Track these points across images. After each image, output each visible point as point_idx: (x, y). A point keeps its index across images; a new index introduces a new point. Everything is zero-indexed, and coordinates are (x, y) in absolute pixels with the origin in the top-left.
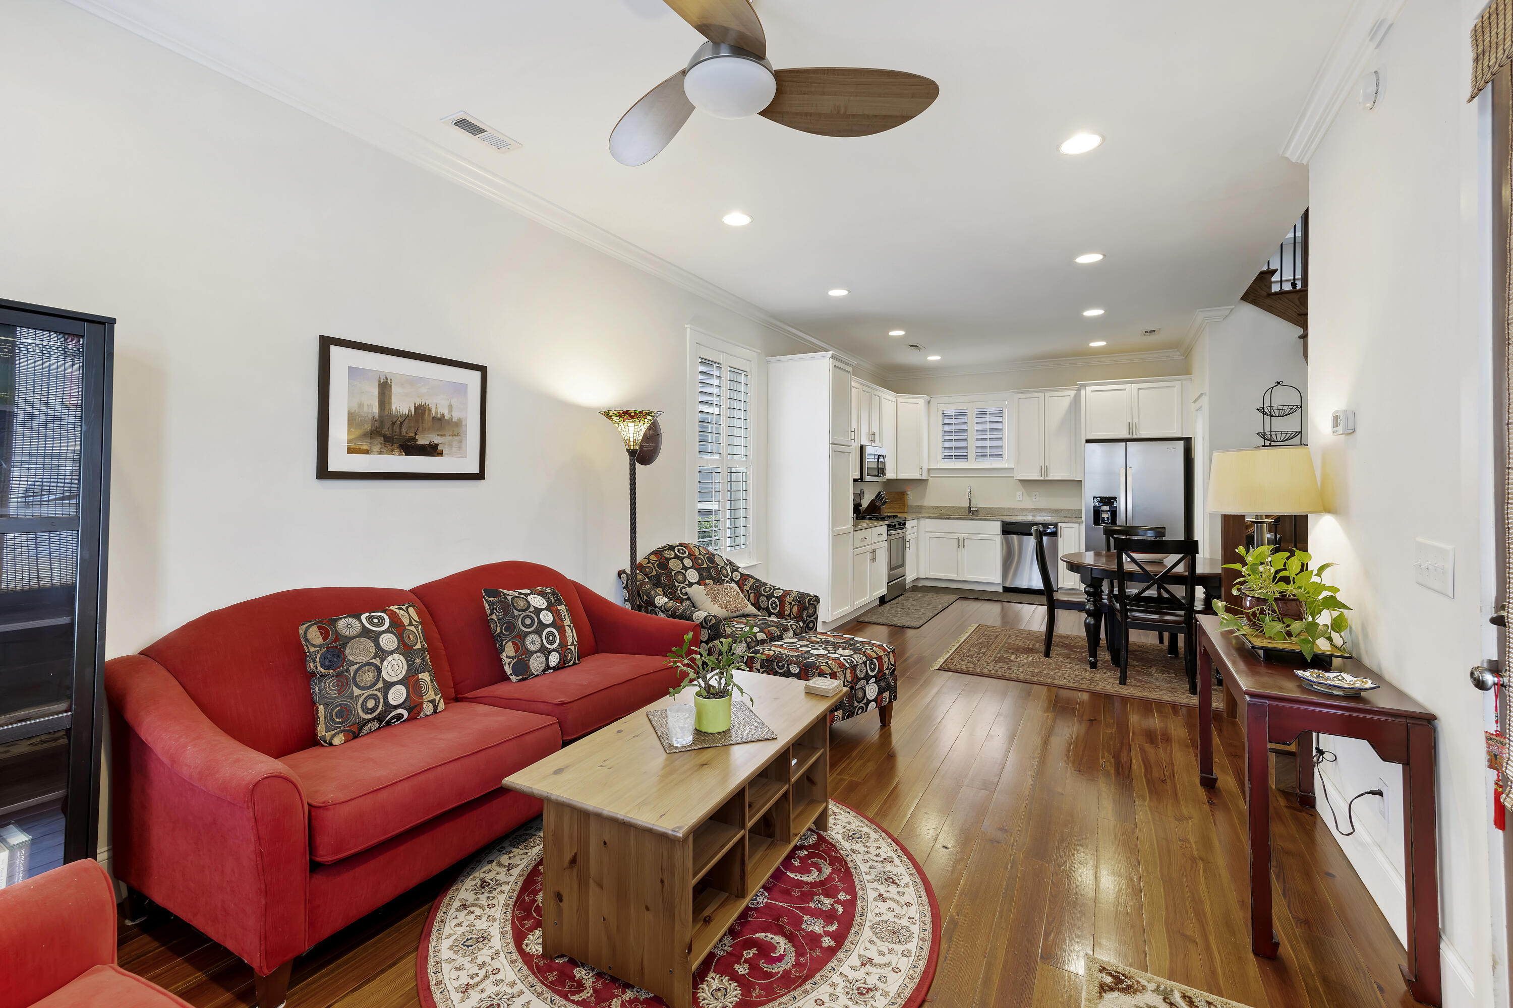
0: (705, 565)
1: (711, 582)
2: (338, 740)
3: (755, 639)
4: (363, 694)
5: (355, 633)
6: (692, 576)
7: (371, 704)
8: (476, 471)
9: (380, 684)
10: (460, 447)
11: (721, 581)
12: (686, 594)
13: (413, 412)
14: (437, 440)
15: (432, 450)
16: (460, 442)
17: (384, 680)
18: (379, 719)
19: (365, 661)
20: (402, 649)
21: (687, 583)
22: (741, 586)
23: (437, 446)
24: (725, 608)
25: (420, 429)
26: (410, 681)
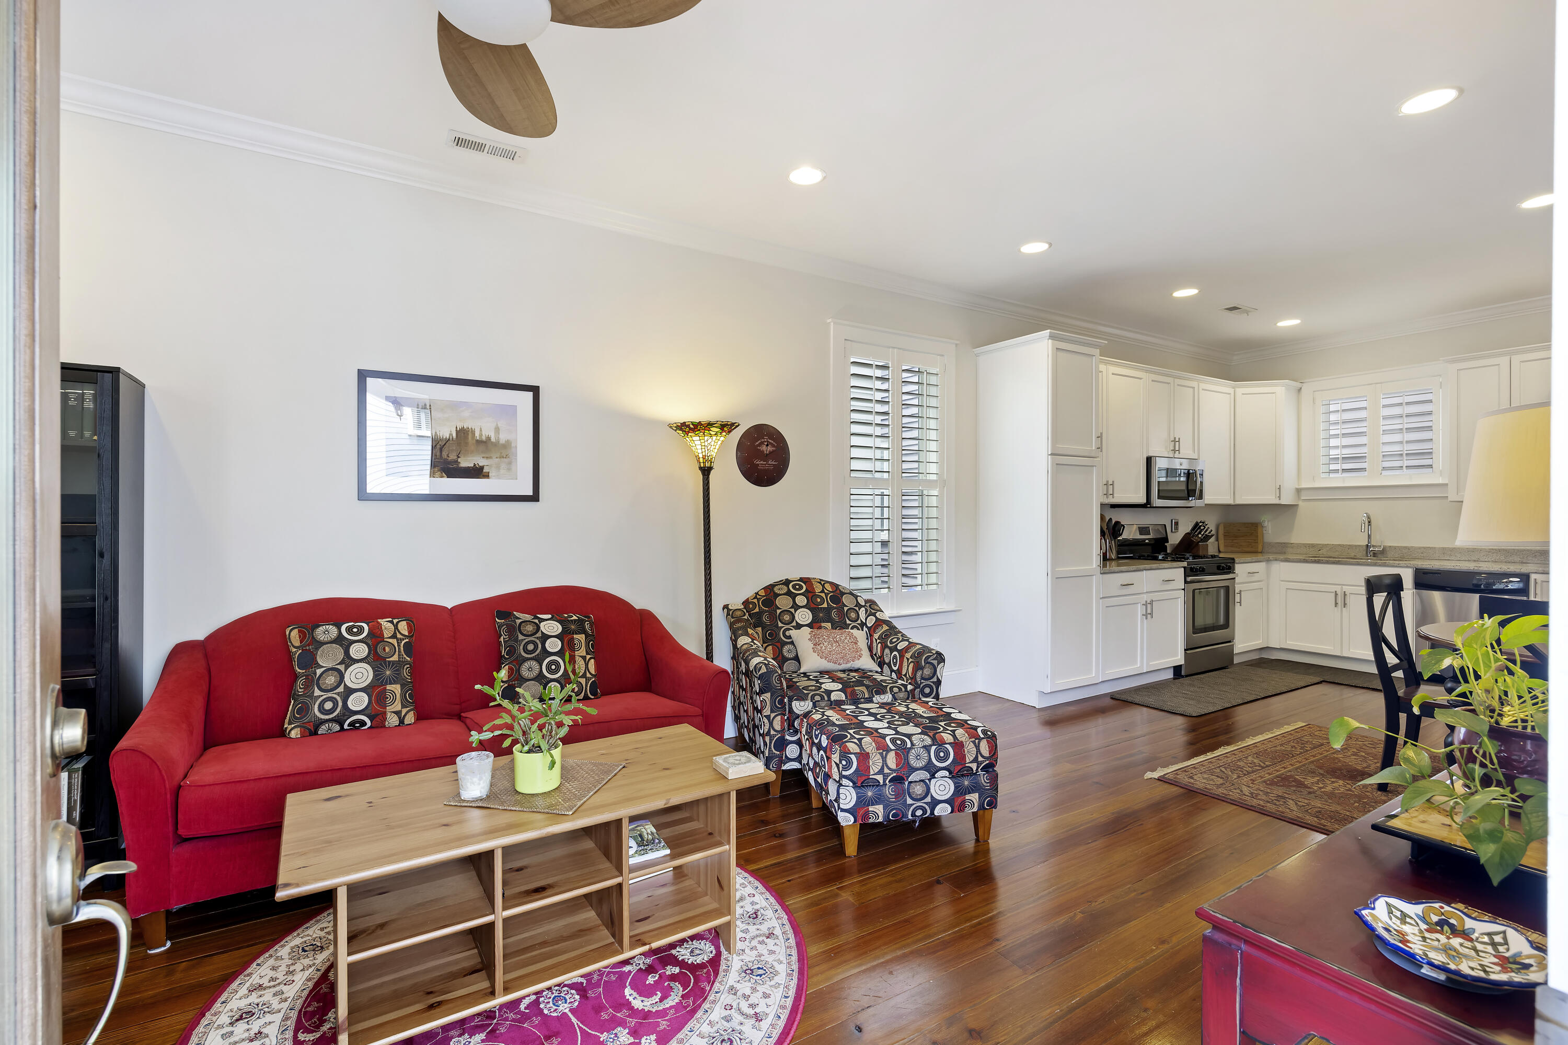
0: (825, 605)
1: (829, 625)
2: (295, 734)
3: (826, 698)
4: (322, 696)
5: (329, 639)
6: (803, 616)
7: (328, 705)
8: (530, 492)
9: (341, 689)
10: (509, 469)
11: (843, 626)
12: (790, 637)
13: (454, 435)
14: (481, 462)
15: (477, 472)
16: (510, 463)
17: (345, 685)
18: (340, 721)
19: (330, 666)
20: (371, 659)
21: (794, 624)
22: (872, 634)
23: (482, 468)
24: (826, 658)
25: (462, 452)
26: (376, 691)
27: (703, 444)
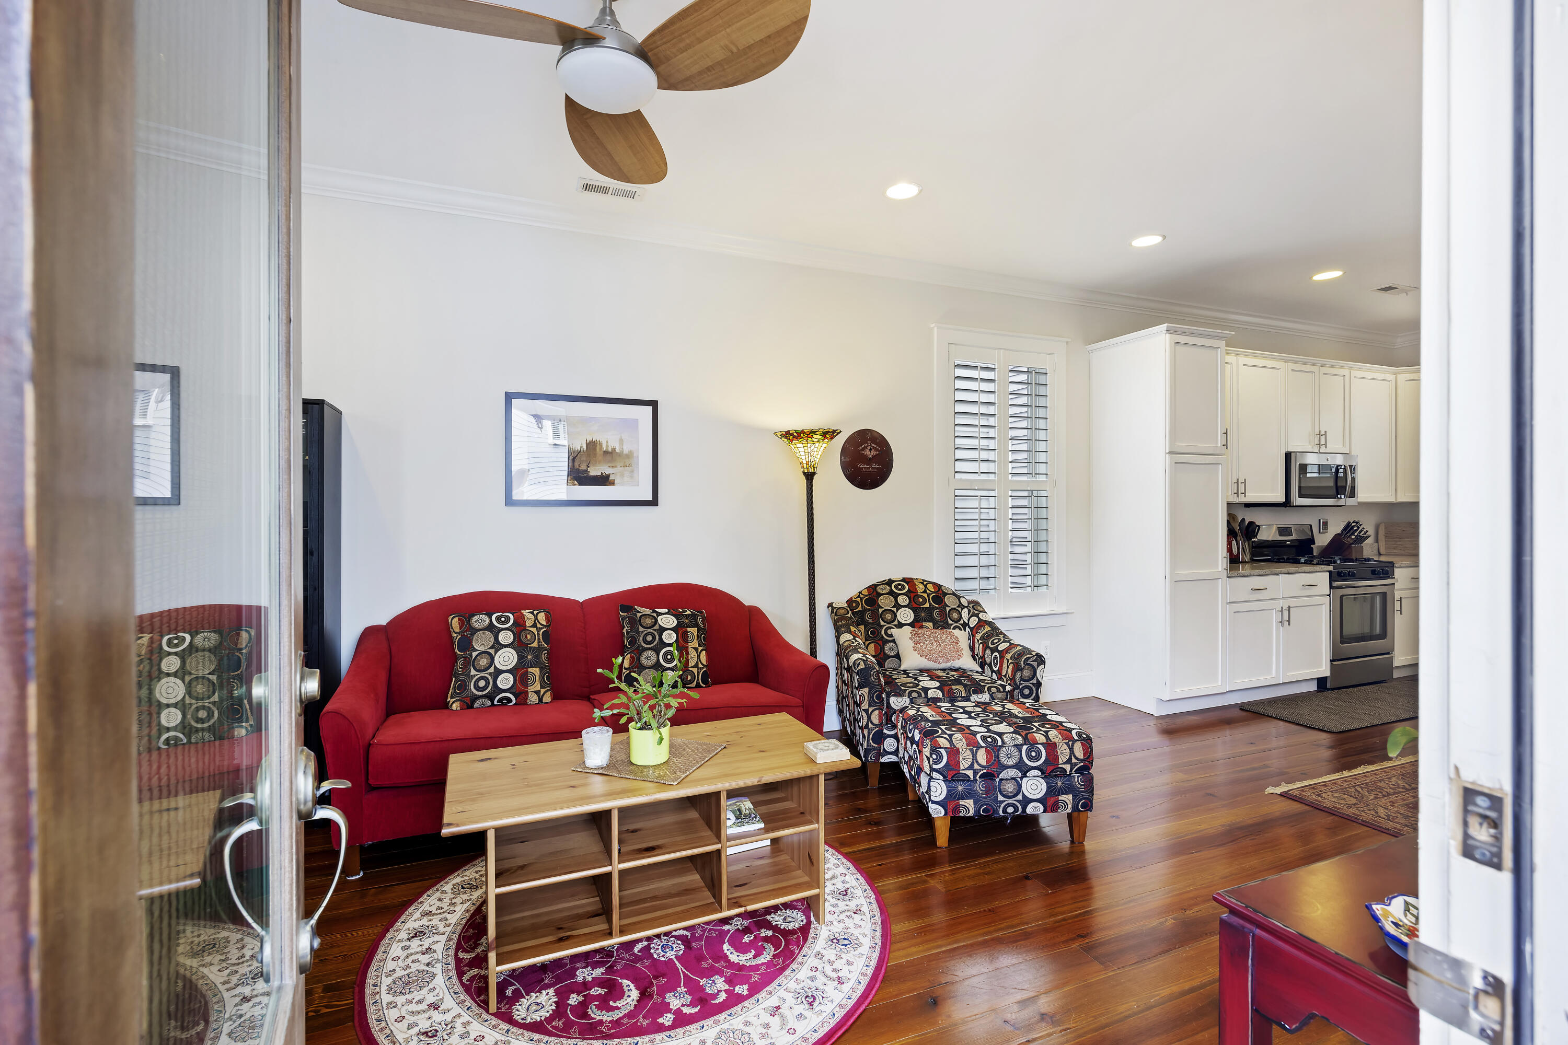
0: (927, 605)
1: (930, 625)
2: (455, 706)
3: (923, 695)
4: (477, 675)
5: (483, 626)
6: (906, 615)
7: (482, 684)
8: (649, 497)
9: (492, 670)
10: (632, 477)
11: (945, 625)
12: (891, 636)
13: (585, 448)
14: (607, 470)
15: (604, 480)
16: (632, 471)
17: (495, 666)
18: (490, 697)
19: (483, 650)
20: (515, 645)
21: (896, 623)
22: (974, 633)
23: (608, 476)
24: (926, 656)
25: (592, 462)
26: (519, 672)
27: (806, 451)
